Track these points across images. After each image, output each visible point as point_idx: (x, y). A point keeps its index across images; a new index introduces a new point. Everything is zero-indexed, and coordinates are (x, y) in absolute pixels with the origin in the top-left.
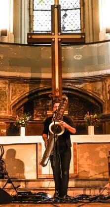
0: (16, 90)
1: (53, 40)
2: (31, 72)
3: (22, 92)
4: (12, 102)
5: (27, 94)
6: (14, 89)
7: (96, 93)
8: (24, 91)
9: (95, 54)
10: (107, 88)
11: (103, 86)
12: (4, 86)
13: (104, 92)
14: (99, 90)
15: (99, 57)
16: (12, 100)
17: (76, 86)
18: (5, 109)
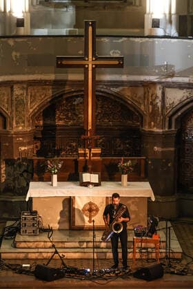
0: (35, 95)
1: (87, 66)
2: (55, 73)
3: (43, 97)
4: (31, 110)
5: (49, 100)
6: (33, 94)
7: (137, 102)
8: (46, 95)
9: (137, 52)
10: (150, 98)
11: (145, 93)
12: (22, 92)
13: (146, 101)
14: (140, 98)
15: (142, 56)
16: (31, 108)
17: (112, 89)
18: (23, 122)
